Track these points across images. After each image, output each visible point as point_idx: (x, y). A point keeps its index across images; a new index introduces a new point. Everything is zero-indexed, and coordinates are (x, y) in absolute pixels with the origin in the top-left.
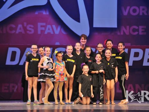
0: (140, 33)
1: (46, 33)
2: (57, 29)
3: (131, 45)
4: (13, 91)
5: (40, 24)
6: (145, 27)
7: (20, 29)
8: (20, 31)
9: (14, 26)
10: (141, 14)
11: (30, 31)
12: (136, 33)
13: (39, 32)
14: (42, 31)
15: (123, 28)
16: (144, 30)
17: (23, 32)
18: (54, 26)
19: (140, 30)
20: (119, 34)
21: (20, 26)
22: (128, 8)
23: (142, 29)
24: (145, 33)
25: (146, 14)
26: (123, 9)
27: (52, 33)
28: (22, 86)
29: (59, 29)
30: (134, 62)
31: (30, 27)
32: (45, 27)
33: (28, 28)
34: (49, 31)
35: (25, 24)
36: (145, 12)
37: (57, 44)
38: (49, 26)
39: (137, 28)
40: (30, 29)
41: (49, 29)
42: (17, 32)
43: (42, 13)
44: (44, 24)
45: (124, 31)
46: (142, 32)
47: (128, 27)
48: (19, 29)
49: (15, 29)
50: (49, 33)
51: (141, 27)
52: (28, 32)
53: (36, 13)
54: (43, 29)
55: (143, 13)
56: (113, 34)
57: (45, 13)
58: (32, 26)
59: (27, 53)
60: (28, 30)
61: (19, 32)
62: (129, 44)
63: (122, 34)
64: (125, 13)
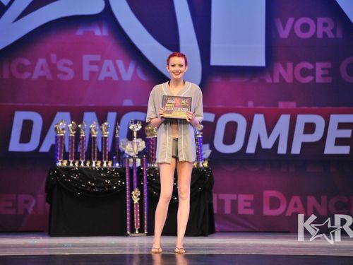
0: (319, 80)
1: (101, 78)
2: (127, 68)
3: (297, 106)
4: (26, 210)
5: (87, 58)
6: (329, 65)
7: (42, 68)
8: (41, 73)
9: (26, 62)
10: (320, 35)
11: (65, 74)
12: (309, 79)
13: (86, 77)
14: (92, 74)
15: (279, 68)
16: (326, 72)
17: (49, 77)
18: (120, 63)
19: (319, 72)
20: (269, 80)
21: (41, 62)
22: (291, 20)
23: (323, 69)
24: (329, 80)
25: (331, 35)
26: (279, 23)
27: (115, 78)
28: (47, 201)
29: (132, 68)
30: (304, 145)
31: (65, 65)
32: (99, 64)
33: (60, 67)
34: (108, 74)
35: (54, 57)
36: (328, 30)
37: (128, 103)
38: (108, 63)
39: (310, 66)
40: (65, 68)
41: (108, 70)
42: (35, 76)
43: (93, 33)
44: (97, 58)
45: (280, 75)
46: (323, 76)
47: (290, 65)
48: (40, 68)
49: (31, 69)
50: (108, 79)
51: (319, 66)
52: (60, 76)
53: (80, 32)
54: (95, 68)
55: (324, 34)
56: (255, 80)
57: (100, 32)
58: (70, 62)
59: (58, 124)
60: (60, 72)
61: (40, 77)
62: (293, 105)
63: (277, 80)
64: (284, 33)
